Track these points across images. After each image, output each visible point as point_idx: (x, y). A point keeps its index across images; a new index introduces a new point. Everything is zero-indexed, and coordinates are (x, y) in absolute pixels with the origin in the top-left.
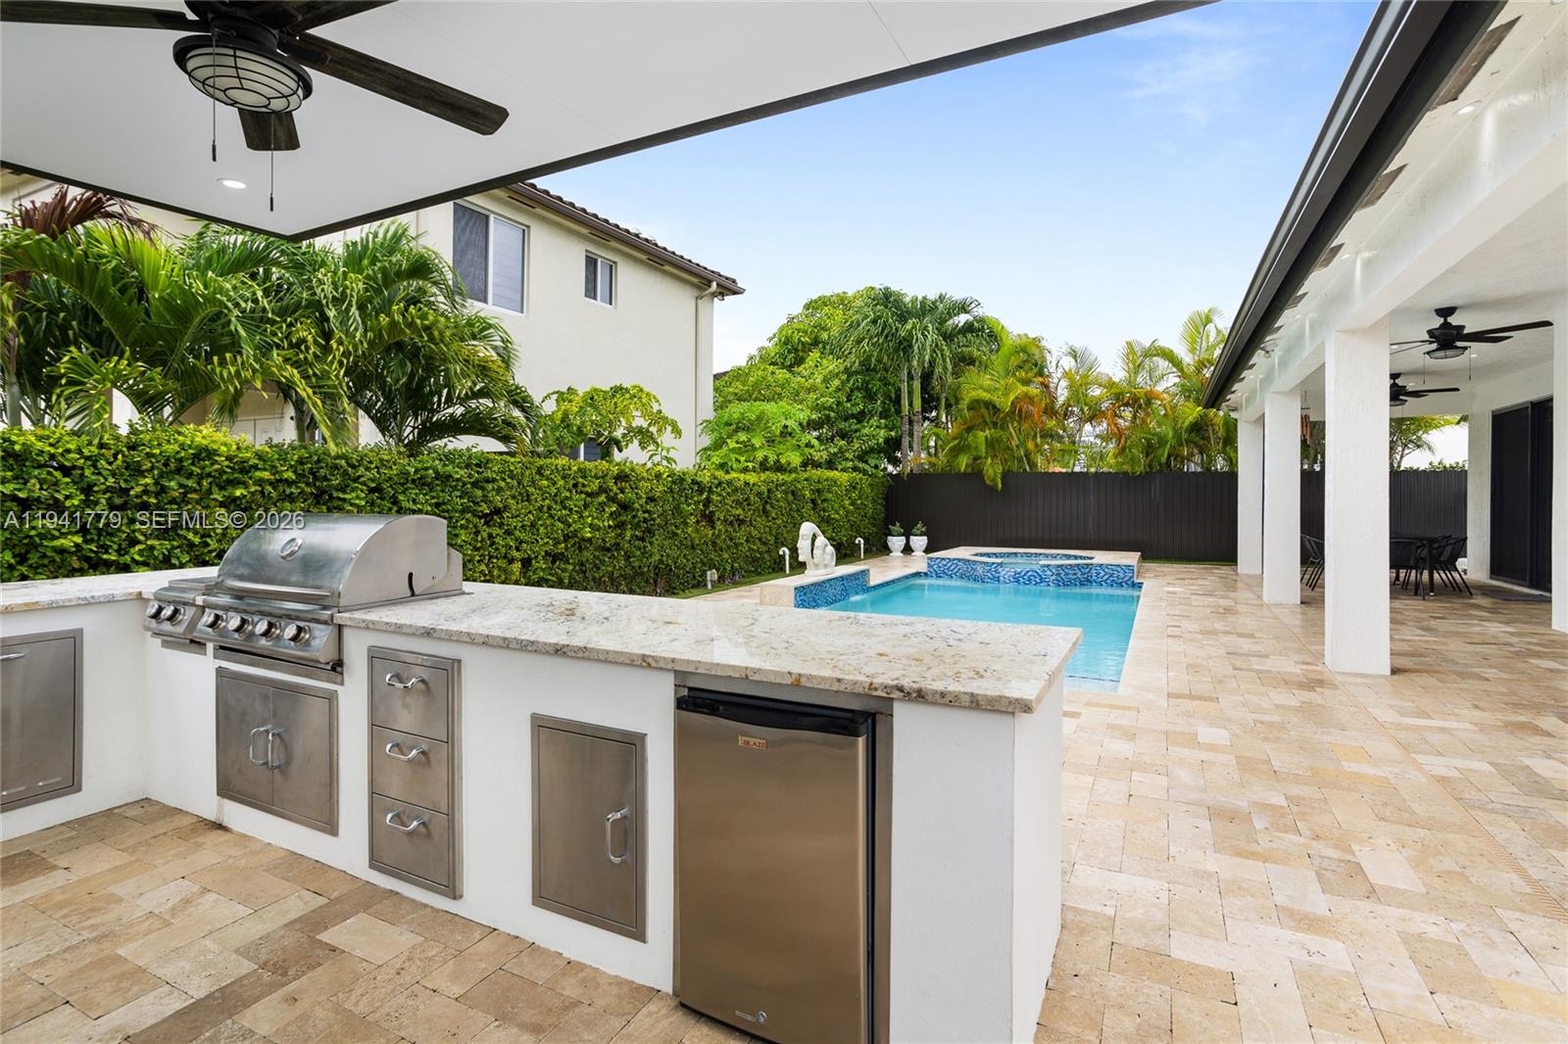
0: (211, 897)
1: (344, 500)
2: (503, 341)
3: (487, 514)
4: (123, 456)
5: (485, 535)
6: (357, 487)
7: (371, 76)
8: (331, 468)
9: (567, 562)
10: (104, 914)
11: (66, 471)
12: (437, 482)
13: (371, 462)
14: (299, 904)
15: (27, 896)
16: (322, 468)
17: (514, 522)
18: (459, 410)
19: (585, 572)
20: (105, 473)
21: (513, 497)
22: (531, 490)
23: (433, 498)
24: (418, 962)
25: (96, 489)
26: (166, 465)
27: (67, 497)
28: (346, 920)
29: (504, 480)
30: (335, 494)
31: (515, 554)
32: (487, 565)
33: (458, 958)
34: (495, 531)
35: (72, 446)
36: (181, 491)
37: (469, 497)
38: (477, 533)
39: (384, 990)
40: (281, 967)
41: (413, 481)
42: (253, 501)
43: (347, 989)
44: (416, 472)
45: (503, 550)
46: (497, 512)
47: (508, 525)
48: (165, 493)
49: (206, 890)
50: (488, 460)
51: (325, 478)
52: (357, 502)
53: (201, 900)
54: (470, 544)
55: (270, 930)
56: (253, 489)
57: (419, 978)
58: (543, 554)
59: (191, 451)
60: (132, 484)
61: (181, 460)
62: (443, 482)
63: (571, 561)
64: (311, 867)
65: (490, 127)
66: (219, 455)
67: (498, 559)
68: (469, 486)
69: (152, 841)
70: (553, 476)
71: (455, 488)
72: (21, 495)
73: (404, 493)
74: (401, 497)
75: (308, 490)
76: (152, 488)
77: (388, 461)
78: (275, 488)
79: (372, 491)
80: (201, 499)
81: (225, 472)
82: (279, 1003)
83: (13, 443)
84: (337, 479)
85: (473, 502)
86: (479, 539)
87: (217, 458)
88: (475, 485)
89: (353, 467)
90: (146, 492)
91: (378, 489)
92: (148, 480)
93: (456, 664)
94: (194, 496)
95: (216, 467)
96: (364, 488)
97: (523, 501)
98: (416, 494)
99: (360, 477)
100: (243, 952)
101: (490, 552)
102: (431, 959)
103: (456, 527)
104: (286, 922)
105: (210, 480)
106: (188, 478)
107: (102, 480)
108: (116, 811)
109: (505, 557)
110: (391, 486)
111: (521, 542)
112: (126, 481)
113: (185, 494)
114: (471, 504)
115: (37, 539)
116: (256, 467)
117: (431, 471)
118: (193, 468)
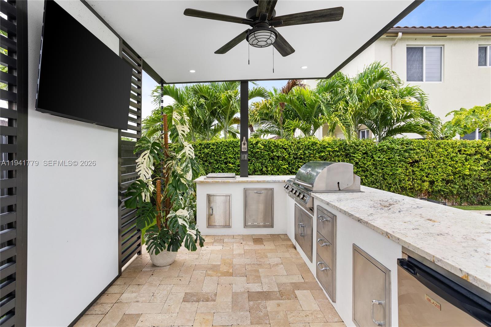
0: (282, 266)
1: (354, 157)
2: (420, 94)
3: (411, 162)
4: (296, 145)
5: (410, 170)
6: (359, 153)
7: (295, 20)
8: (350, 146)
9: (455, 184)
10: (263, 259)
11: (285, 149)
12: (389, 150)
13: (363, 144)
14: (297, 279)
15: (256, 248)
16: (347, 147)
17: (424, 166)
18: (402, 124)
19: (467, 189)
20: (292, 149)
21: (424, 156)
22: (434, 153)
23: (387, 156)
24: (313, 316)
25: (291, 153)
26: (306, 147)
27: (286, 156)
28: (304, 290)
29: (419, 149)
30: (351, 155)
31: (425, 178)
32: (412, 182)
33: (325, 323)
34: (415, 169)
35: (286, 143)
36: (309, 154)
37: (402, 156)
38: (407, 169)
39: (299, 319)
40: (282, 294)
41: (379, 150)
42: (327, 157)
43: (291, 312)
44: (380, 147)
45: (420, 177)
46: (417, 162)
47: (421, 167)
48: (305, 154)
49: (282, 264)
50: (411, 142)
51: (348, 150)
52: (358, 157)
53: (280, 266)
54: (404, 173)
55: (287, 282)
56: (327, 153)
57: (310, 322)
58: (441, 179)
59: (311, 143)
60: (298, 152)
61: (309, 146)
62: (391, 150)
63: (457, 184)
64: (306, 269)
65: (340, 17)
66: (318, 144)
67: (417, 180)
68: (402, 152)
69: (281, 246)
70: (446, 147)
71: (396, 153)
72: (277, 155)
73: (376, 154)
74: (374, 156)
75: (343, 153)
76: (302, 153)
77: (369, 144)
78: (333, 153)
79: (364, 154)
80: (314, 156)
81: (320, 149)
82: (276, 304)
83: (276, 143)
84: (352, 150)
85: (405, 158)
86: (408, 171)
87: (317, 145)
88: (405, 151)
89: (357, 146)
90: (301, 154)
91: (366, 153)
92: (301, 151)
93: (334, 217)
94: (312, 155)
95: (317, 147)
96: (361, 153)
97: (429, 157)
98: (380, 155)
99: (359, 149)
100: (279, 285)
101: (413, 177)
102: (317, 318)
103: (397, 167)
104: (292, 282)
105: (316, 151)
106: (311, 151)
107: (292, 151)
108: (280, 235)
109: (421, 179)
110: (371, 152)
111: (429, 174)
112: (297, 151)
113: (310, 155)
114: (404, 158)
115: (280, 166)
116: (327, 147)
117: (385, 147)
118: (311, 148)
